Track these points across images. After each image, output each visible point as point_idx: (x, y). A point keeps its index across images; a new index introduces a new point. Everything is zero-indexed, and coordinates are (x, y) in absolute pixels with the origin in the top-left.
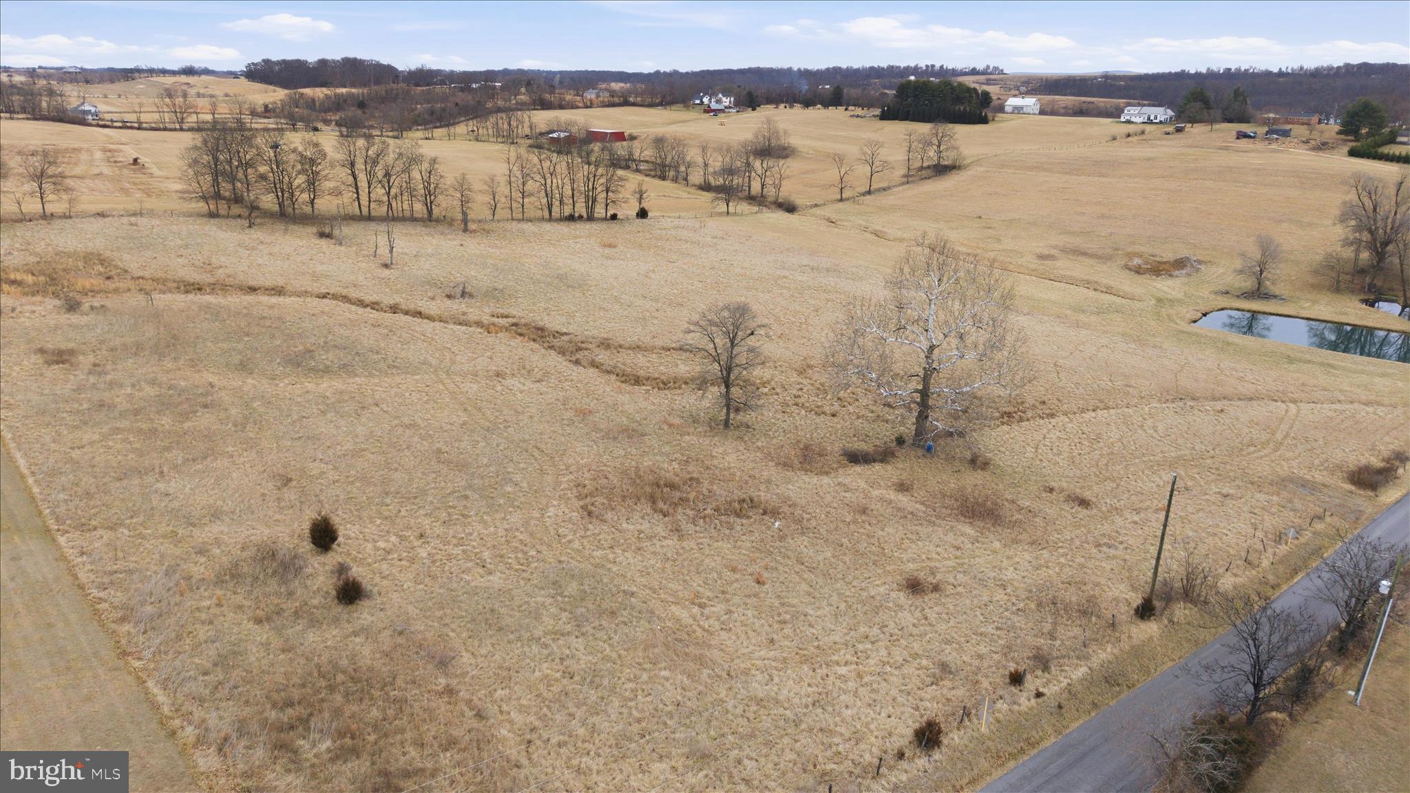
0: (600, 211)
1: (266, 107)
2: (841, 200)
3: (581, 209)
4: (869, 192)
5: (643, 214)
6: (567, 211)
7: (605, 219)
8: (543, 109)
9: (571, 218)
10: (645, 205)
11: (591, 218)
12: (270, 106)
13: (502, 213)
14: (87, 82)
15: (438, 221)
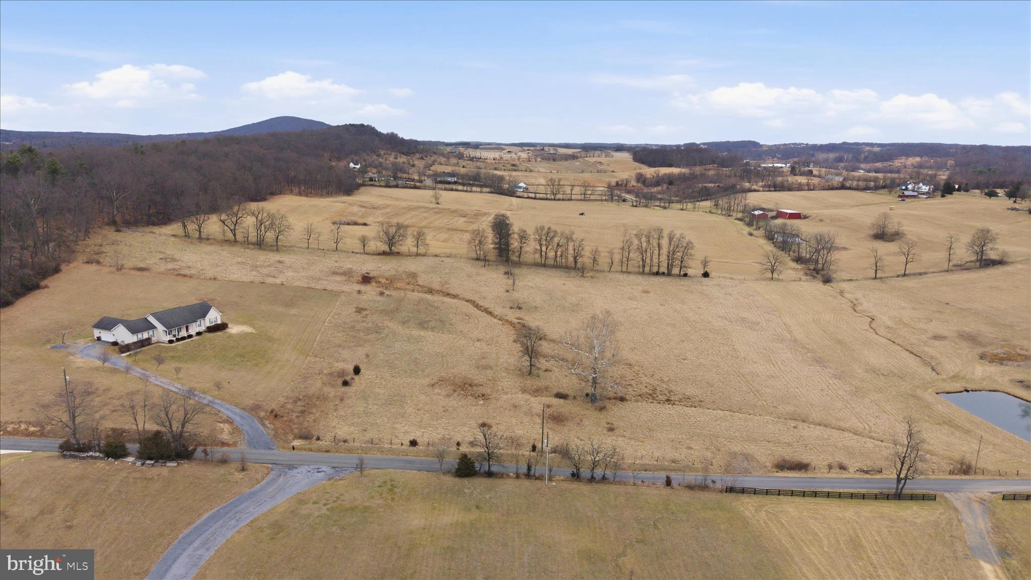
0: (675, 271)
1: (617, 183)
2: (875, 278)
3: (664, 269)
4: (905, 275)
5: (706, 275)
6: (655, 269)
7: (679, 275)
8: (775, 191)
9: (657, 274)
10: (708, 270)
11: (669, 274)
12: (620, 183)
13: (616, 267)
14: (554, 160)
15: (579, 269)
